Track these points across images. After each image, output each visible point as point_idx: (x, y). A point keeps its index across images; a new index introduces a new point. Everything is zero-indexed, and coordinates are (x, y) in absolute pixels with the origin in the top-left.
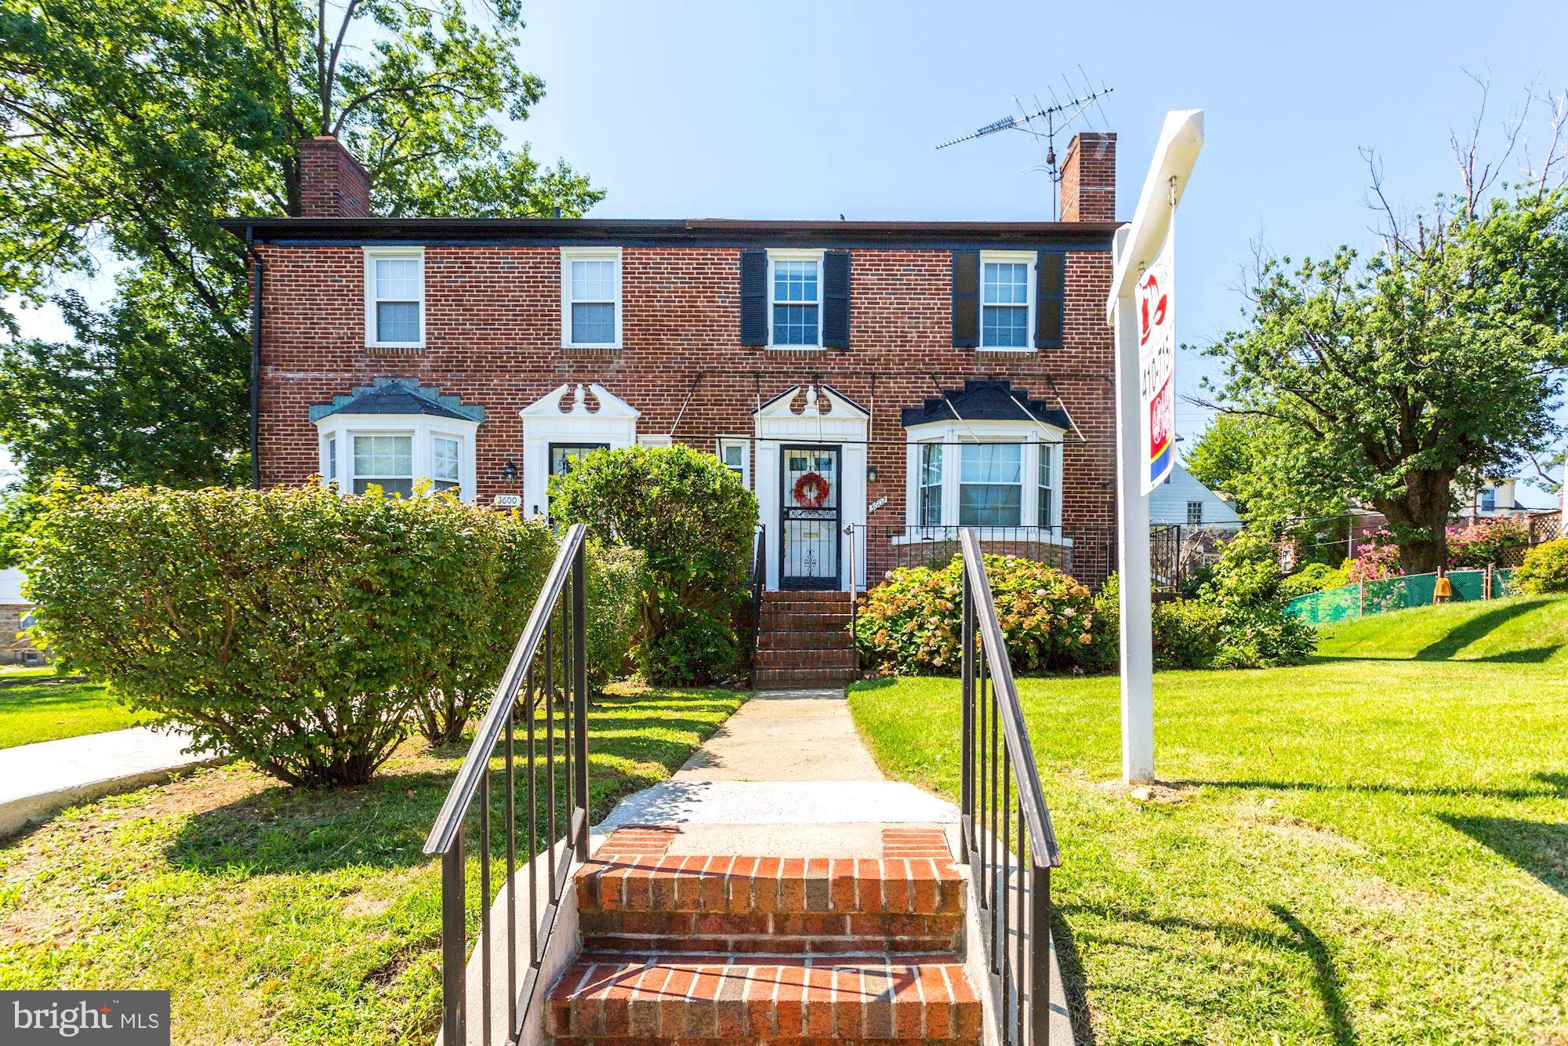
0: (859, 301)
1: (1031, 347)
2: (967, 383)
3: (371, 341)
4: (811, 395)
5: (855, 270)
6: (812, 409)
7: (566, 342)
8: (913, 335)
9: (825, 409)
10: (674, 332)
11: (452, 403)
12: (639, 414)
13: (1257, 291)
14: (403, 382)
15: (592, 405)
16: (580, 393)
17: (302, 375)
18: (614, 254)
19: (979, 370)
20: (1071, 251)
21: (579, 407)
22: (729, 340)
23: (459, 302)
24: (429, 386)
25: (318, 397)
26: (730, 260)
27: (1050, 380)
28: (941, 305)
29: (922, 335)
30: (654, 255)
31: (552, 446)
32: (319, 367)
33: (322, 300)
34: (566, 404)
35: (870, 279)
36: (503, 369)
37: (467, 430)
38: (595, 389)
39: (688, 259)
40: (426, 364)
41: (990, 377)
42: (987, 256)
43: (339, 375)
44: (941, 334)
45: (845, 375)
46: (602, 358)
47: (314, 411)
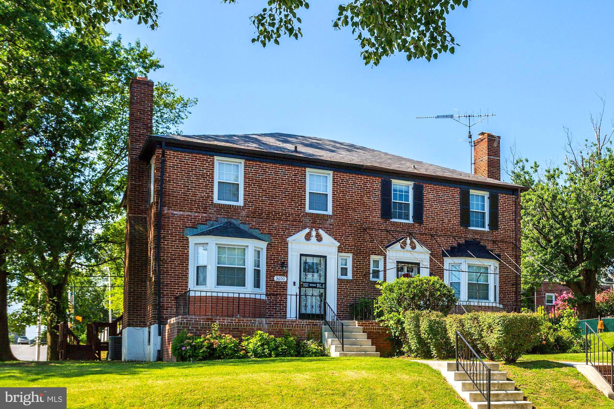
0: (427, 205)
1: (487, 229)
2: (466, 241)
3: (216, 200)
4: (408, 241)
5: (425, 193)
6: (408, 247)
7: (307, 210)
8: (446, 220)
9: (414, 248)
10: (354, 210)
11: (256, 232)
12: (339, 244)
13: (513, 172)
14: (233, 221)
15: (319, 238)
16: (314, 233)
17: (182, 213)
18: (330, 174)
19: (470, 236)
20: (501, 194)
21: (314, 239)
22: (376, 216)
23: (260, 187)
24: (245, 223)
25: (189, 224)
26: (377, 183)
27: (494, 242)
28: (456, 208)
29: (449, 221)
30: (346, 176)
31: (301, 255)
32: (191, 210)
33: (193, 178)
34: (308, 237)
35: (430, 196)
36: (280, 219)
37: (263, 245)
38: (321, 231)
39: (360, 180)
40: (244, 213)
41: (474, 240)
42: (472, 192)
43: (201, 215)
44: (456, 221)
45: (422, 234)
46: (324, 218)
47: (187, 231)
